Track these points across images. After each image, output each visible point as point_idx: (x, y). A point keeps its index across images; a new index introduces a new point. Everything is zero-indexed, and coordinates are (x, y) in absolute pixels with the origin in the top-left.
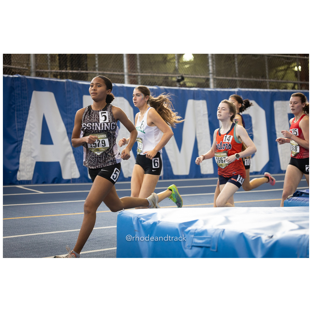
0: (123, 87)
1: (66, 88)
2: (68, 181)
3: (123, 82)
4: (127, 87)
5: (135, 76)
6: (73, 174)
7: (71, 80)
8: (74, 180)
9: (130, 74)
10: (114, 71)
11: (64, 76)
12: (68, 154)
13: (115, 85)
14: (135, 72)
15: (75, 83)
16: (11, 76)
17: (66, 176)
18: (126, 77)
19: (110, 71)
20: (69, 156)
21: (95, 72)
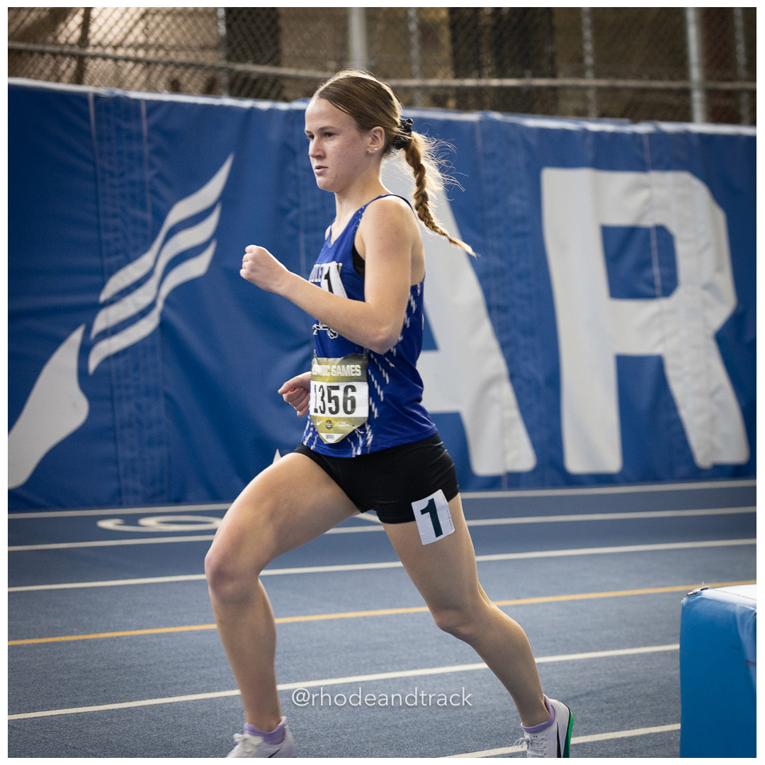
0: (687, 135)
1: (479, 142)
2: (493, 483)
3: (687, 117)
4: (702, 137)
5: (729, 94)
6: (510, 457)
7: (497, 116)
8: (514, 480)
9: (712, 85)
10: (652, 78)
11: (471, 100)
12: (491, 382)
13: (657, 128)
14: (729, 80)
15: (513, 125)
16: (283, 106)
17: (484, 463)
18: (697, 97)
19: (638, 76)
20: (494, 392)
21: (582, 82)
